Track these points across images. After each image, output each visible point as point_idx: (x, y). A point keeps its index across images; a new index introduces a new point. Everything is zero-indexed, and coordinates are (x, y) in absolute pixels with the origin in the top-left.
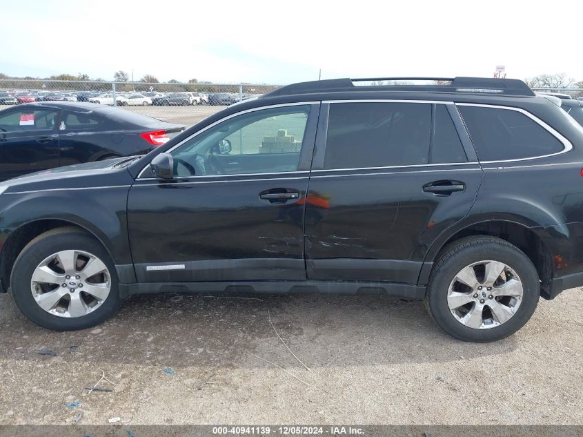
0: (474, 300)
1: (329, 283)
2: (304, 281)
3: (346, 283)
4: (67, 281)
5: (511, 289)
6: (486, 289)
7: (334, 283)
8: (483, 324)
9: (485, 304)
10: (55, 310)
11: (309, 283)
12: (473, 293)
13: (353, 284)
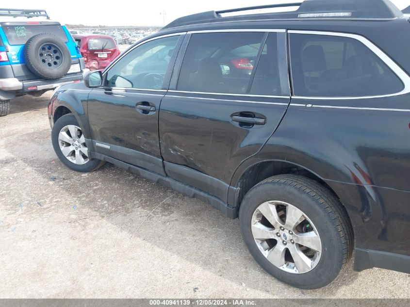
0: (276, 238)
1: (178, 183)
2: (164, 176)
3: (187, 187)
4: (74, 143)
5: (309, 241)
6: (288, 231)
7: (181, 184)
8: (285, 266)
9: (286, 246)
10: (70, 157)
11: (167, 179)
12: (275, 231)
13: (191, 189)
